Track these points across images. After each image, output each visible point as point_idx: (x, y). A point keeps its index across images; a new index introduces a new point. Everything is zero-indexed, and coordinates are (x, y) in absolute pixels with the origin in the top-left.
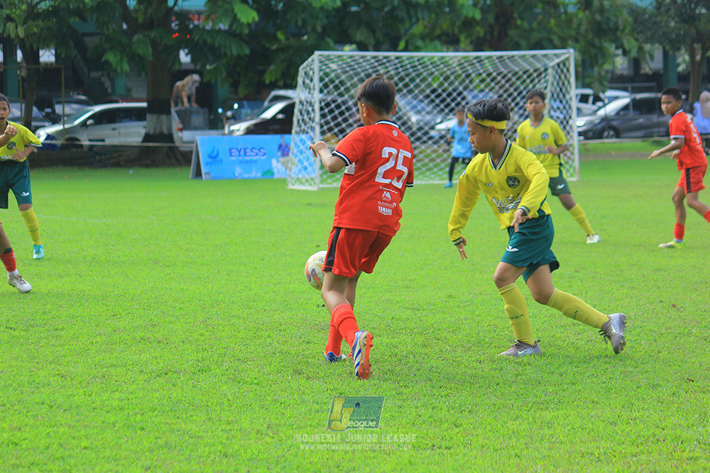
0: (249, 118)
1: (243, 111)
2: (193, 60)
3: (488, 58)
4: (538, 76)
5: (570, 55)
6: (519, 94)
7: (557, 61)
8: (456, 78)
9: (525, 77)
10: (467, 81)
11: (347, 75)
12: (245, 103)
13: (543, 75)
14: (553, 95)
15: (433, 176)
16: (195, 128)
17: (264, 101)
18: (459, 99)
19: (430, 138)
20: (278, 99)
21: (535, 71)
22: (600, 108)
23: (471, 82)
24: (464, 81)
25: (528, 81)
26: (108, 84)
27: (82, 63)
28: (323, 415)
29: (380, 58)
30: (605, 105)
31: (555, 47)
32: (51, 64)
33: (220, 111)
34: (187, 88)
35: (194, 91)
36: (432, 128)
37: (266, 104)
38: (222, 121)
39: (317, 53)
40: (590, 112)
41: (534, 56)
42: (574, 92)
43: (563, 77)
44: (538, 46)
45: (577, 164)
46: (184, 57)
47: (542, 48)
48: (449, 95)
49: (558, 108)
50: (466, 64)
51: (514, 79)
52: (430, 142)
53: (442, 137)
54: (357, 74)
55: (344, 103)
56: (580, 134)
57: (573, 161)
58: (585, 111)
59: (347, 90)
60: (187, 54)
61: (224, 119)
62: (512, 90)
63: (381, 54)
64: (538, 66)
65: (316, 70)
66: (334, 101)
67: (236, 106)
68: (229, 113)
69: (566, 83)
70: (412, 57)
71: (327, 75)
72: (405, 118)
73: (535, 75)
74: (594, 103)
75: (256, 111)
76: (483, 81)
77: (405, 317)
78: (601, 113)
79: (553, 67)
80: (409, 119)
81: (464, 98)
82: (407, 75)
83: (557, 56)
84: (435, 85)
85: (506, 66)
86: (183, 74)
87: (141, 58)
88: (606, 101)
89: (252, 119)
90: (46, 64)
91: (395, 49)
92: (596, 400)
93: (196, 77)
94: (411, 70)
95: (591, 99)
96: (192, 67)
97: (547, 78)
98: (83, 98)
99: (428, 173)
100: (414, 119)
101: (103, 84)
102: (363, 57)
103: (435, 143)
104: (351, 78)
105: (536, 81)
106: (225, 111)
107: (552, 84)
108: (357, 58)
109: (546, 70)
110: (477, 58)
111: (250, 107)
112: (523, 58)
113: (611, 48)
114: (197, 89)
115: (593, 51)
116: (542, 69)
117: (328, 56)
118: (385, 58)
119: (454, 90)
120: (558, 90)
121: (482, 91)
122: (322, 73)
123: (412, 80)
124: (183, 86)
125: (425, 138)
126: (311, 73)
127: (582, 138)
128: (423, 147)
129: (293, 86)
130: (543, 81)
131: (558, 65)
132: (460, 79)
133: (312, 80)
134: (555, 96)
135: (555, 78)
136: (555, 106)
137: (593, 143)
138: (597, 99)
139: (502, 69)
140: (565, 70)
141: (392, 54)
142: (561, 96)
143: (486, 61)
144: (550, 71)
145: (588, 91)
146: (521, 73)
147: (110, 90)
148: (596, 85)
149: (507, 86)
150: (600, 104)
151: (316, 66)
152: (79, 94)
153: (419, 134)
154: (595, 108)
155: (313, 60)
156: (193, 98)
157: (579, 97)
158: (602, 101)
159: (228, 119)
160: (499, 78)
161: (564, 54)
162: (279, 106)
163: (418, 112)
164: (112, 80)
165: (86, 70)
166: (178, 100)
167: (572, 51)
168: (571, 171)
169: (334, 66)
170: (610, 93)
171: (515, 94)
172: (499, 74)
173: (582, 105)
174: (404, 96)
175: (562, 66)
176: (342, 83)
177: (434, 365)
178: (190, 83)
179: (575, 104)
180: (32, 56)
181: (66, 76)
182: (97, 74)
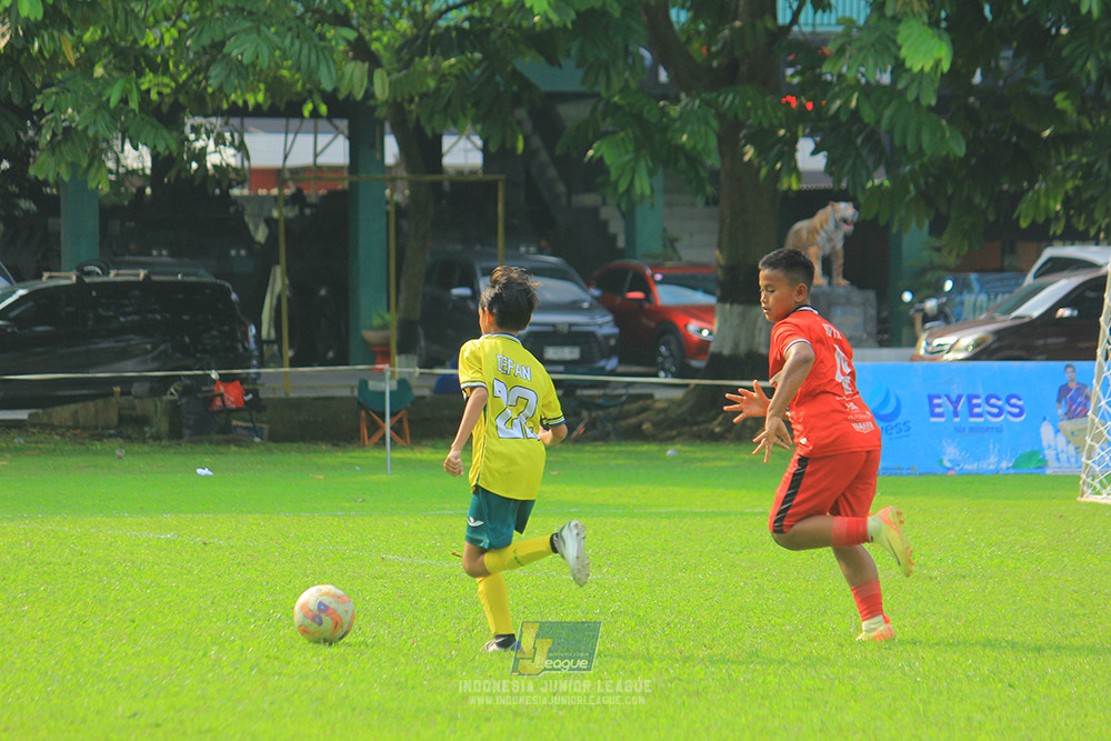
0: (981, 316)
1: (969, 299)
2: (829, 165)
12: (972, 279)
17: (1023, 272)
20: (1060, 267)
26: (616, 227)
27: (552, 172)
32: (473, 172)
33: (907, 297)
34: (821, 238)
35: (839, 245)
37: (1029, 279)
38: (911, 323)
46: (809, 159)
60: (816, 151)
61: (918, 320)
67: (948, 285)
68: (931, 305)
75: (1004, 299)
86: (811, 202)
89: (990, 321)
90: (460, 172)
93: (846, 209)
98: (553, 260)
101: (605, 224)
106: (920, 299)
111: (985, 288)
114: (847, 238)
124: (813, 232)
147: (621, 242)
156: (838, 264)
159: (926, 318)
164: (629, 217)
165: (561, 188)
178: (831, 226)
180: (424, 152)
181: (506, 204)
182: (589, 200)
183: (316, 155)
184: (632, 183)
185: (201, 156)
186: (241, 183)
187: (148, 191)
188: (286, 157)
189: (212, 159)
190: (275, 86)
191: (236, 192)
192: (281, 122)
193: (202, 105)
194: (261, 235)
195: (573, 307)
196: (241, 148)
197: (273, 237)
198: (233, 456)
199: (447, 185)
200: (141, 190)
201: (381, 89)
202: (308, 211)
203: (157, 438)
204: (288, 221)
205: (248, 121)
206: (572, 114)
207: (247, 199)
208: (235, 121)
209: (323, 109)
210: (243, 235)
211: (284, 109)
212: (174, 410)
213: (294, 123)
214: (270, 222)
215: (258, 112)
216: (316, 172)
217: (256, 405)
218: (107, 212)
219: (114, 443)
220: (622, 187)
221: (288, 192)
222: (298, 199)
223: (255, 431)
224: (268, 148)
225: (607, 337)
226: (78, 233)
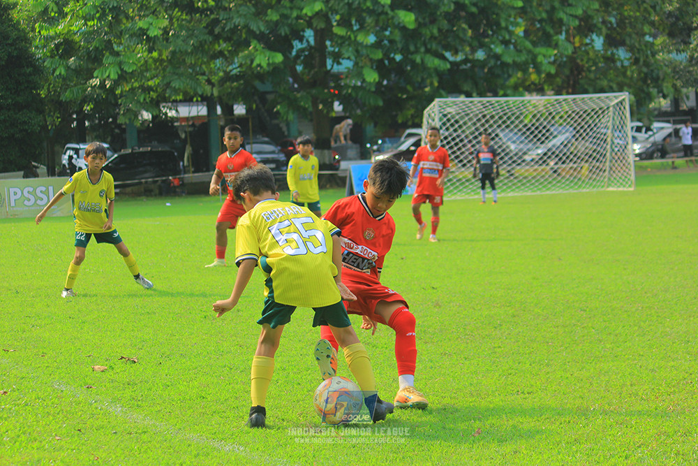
0: (390, 150)
1: (386, 145)
2: (344, 109)
3: (565, 100)
4: (602, 112)
5: (625, 96)
6: (589, 126)
7: (616, 101)
8: (541, 116)
9: (593, 113)
10: (550, 118)
11: (460, 116)
12: (387, 139)
13: (606, 112)
14: (614, 127)
15: (527, 189)
16: (350, 159)
17: (400, 137)
18: (544, 131)
19: (524, 161)
20: (410, 135)
21: (600, 109)
22: (650, 136)
23: (553, 118)
24: (547, 118)
25: (595, 116)
26: (285, 129)
27: (266, 114)
28: (436, 370)
29: (484, 102)
30: (654, 134)
31: (614, 91)
32: (243, 115)
33: (368, 146)
34: (343, 130)
35: (348, 131)
36: (525, 153)
37: (402, 139)
38: (370, 153)
39: (437, 100)
40: (643, 139)
41: (599, 98)
42: (630, 124)
43: (621, 113)
44: (602, 91)
45: (633, 177)
46: (338, 107)
47: (605, 92)
48: (537, 128)
49: (618, 136)
50: (549, 105)
51: (585, 115)
52: (523, 164)
53: (532, 160)
54: (467, 115)
55: (458, 136)
56: (636, 155)
57: (630, 175)
58: (639, 139)
59: (460, 127)
60: (340, 105)
61: (372, 151)
62: (583, 123)
63: (484, 100)
64: (602, 105)
65: (437, 112)
66: (450, 135)
67: (380, 142)
68: (375, 147)
69: (623, 117)
70: (508, 101)
71: (445, 116)
72: (504, 147)
73: (600, 112)
74: (646, 132)
75: (395, 145)
76: (561, 117)
77: (500, 295)
78: (652, 139)
79: (614, 106)
80: (508, 147)
81: (548, 131)
82: (505, 114)
83: (616, 97)
84: (526, 121)
85: (577, 106)
86: (339, 120)
87: (305, 109)
88: (655, 131)
89: (392, 151)
90: (239, 116)
91: (496, 95)
92: (642, 353)
93: (350, 121)
94: (507, 111)
95: (644, 130)
96: (343, 114)
97: (609, 114)
98: (266, 139)
99: (522, 187)
100: (513, 147)
101: (281, 129)
102: (471, 102)
103: (527, 164)
104: (462, 118)
105: (601, 116)
106: (372, 146)
107: (613, 119)
108: (467, 103)
109: (608, 108)
110: (556, 100)
111: (390, 142)
112: (589, 100)
113: (654, 91)
114: (351, 130)
115: (642, 95)
116: (606, 108)
117: (445, 102)
118: (488, 102)
119: (540, 125)
120: (618, 123)
121: (561, 125)
122: (441, 115)
123: (509, 118)
124: (341, 128)
125: (519, 161)
126: (433, 115)
127: (638, 159)
128: (518, 167)
129: (419, 126)
130: (606, 116)
131: (617, 104)
132: (544, 117)
133: (433, 120)
134: (616, 127)
135: (614, 114)
136: (616, 135)
137: (646, 163)
138: (648, 129)
139: (576, 109)
140: (622, 108)
141: (493, 100)
142: (620, 127)
143: (563, 103)
144: (611, 109)
145: (640, 124)
146: (589, 111)
147: (286, 133)
148: (646, 120)
149: (580, 120)
150: (650, 133)
151: (436, 110)
152: (263, 137)
153: (515, 158)
154: (647, 136)
155: (434, 105)
156: (348, 137)
157: (635, 129)
158: (652, 130)
159: (374, 151)
160: (573, 115)
161: (621, 96)
162: (412, 140)
163: (514, 142)
164: (288, 125)
165: (268, 118)
166: (337, 139)
167: (627, 93)
168: (629, 183)
169: (449, 110)
170: (656, 125)
171: (586, 126)
172: (573, 112)
173: (637, 135)
174: (503, 130)
175: (620, 104)
176: (457, 122)
177: (521, 330)
178: (346, 126)
179: (630, 134)
180: (228, 110)
181: (252, 123)
182: (276, 122)
183: (198, 112)
184: (287, 118)
185: (166, 114)
186: (177, 121)
187: (151, 125)
188: (189, 113)
189: (169, 115)
190: (185, 94)
191: (176, 124)
192: (188, 104)
193: (165, 100)
194: (183, 136)
195: (273, 152)
196: (177, 111)
197: (186, 137)
198: (177, 200)
199: (235, 120)
200: (149, 125)
201: (216, 93)
202: (196, 129)
203: (156, 195)
204: (190, 132)
205: (179, 104)
206: (270, 97)
207: (178, 126)
208: (175, 104)
209: (199, 99)
210: (178, 136)
211: (188, 100)
212: (160, 188)
213: (191, 104)
214: (186, 132)
215: (181, 101)
216: (198, 117)
217: (183, 185)
218: (139, 132)
219: (144, 198)
220: (285, 118)
221: (191, 123)
222: (193, 125)
223: (183, 192)
224: (185, 111)
225: (283, 161)
226: (131, 138)
